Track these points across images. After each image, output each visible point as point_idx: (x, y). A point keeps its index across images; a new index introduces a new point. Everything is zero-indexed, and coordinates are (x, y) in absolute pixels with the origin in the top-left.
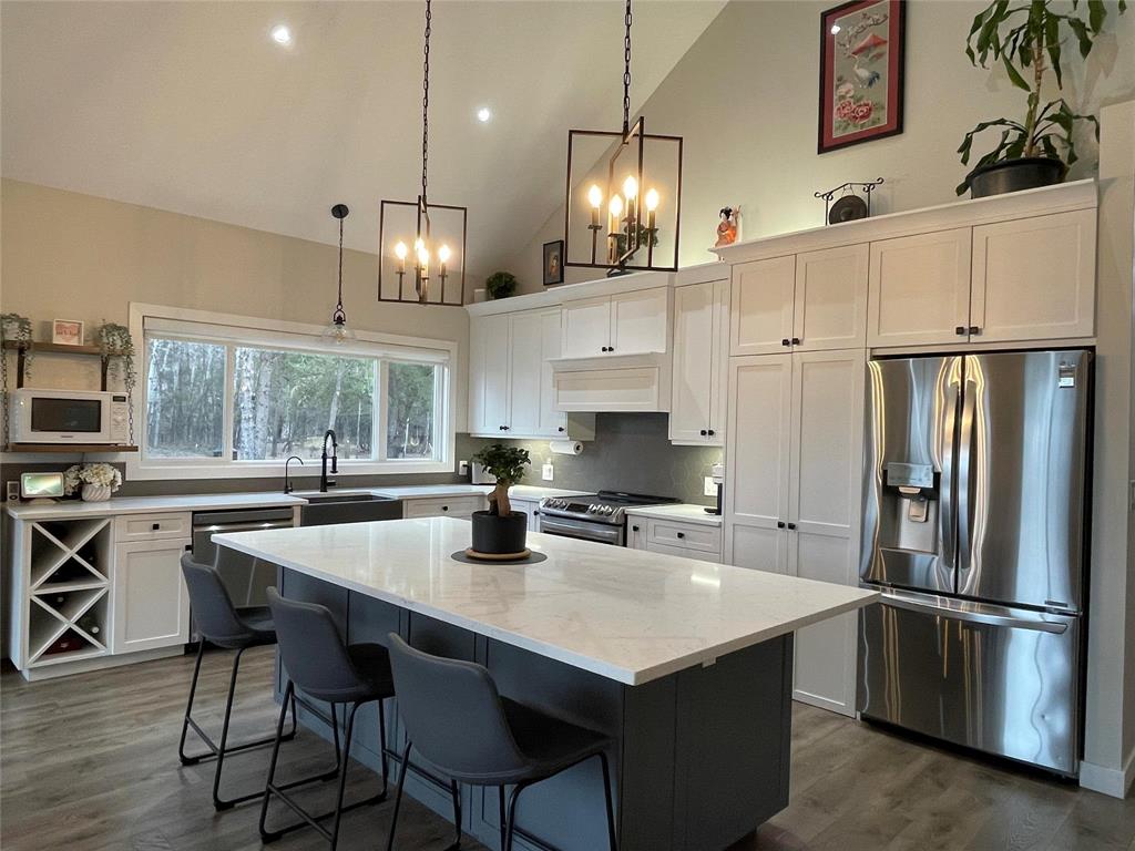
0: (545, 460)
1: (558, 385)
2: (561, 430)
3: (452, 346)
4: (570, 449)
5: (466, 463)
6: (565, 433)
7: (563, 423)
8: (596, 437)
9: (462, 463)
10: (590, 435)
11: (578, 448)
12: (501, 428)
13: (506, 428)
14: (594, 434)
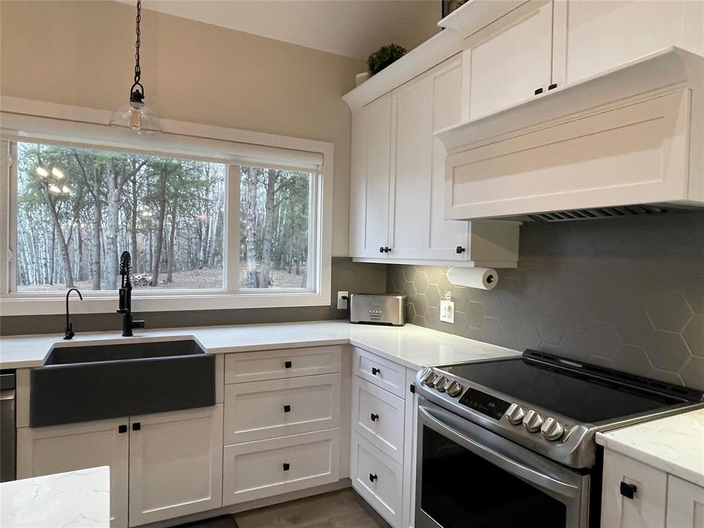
0: (443, 294)
1: (454, 174)
2: (460, 250)
3: (327, 148)
4: (476, 281)
5: (346, 294)
6: (466, 256)
7: (464, 239)
8: (519, 263)
9: (341, 294)
10: (510, 259)
11: (489, 280)
12: (382, 250)
13: (387, 250)
14: (517, 258)
